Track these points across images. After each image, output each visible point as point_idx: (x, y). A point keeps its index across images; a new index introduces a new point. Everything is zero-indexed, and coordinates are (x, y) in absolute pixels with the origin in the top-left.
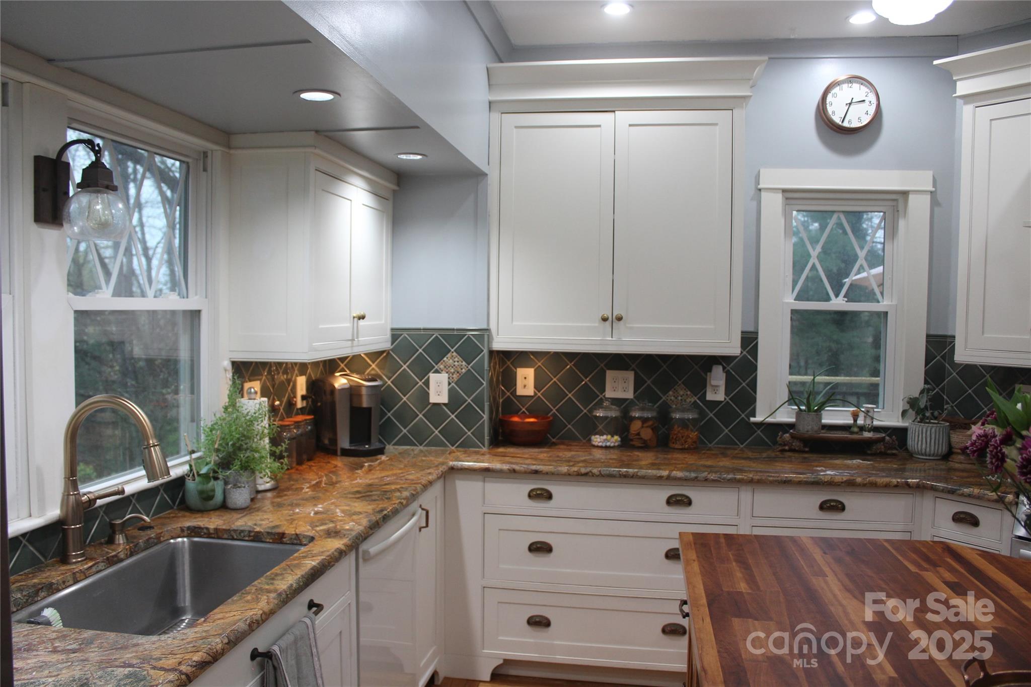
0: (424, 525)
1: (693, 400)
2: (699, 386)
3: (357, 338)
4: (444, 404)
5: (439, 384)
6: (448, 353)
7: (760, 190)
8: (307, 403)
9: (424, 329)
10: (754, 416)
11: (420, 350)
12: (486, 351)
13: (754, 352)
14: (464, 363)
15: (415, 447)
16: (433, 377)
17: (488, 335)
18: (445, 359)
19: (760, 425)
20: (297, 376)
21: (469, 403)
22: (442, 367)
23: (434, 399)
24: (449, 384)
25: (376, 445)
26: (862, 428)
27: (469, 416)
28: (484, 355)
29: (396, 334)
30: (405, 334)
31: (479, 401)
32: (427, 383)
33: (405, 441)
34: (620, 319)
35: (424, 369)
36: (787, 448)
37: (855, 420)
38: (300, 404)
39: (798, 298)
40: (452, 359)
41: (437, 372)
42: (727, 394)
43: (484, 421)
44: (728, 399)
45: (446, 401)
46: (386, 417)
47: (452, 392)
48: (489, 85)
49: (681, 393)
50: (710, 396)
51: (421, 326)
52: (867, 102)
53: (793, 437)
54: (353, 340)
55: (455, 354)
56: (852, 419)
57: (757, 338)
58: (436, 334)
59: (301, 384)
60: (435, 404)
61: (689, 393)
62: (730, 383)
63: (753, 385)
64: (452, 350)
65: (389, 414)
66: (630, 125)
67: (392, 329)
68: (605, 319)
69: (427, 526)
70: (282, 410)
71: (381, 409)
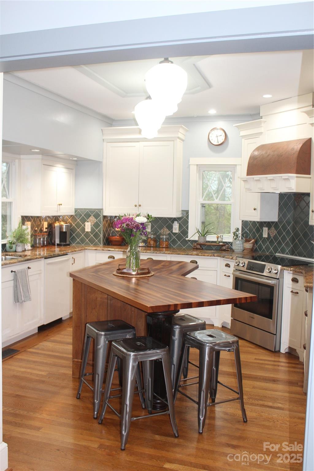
0: (73, 263)
1: (169, 232)
2: (170, 227)
3: (60, 210)
4: (90, 232)
5: (88, 226)
6: (90, 216)
7: (190, 165)
8: (48, 230)
9: (84, 209)
10: (188, 238)
11: (83, 215)
12: (101, 216)
13: (188, 217)
14: (95, 219)
15: (81, 245)
16: (86, 223)
17: (102, 211)
18: (90, 218)
19: (189, 241)
20: (44, 222)
21: (97, 232)
22: (89, 220)
23: (86, 230)
24: (91, 225)
25: (68, 243)
26: (219, 242)
27: (96, 235)
28: (101, 217)
29: (76, 210)
30: (79, 210)
31: (99, 231)
32: (85, 225)
33: (78, 243)
34: (140, 206)
35: (84, 221)
36: (195, 248)
37: (218, 239)
38: (45, 230)
39: (204, 200)
40: (92, 218)
41: (88, 222)
42: (179, 230)
43: (101, 237)
44: (179, 232)
45: (90, 231)
46: (73, 236)
47: (92, 228)
48: (103, 134)
49: (165, 230)
50: (174, 231)
51: (83, 208)
52: (222, 136)
53: (197, 244)
54: (57, 211)
55: (93, 216)
56: (217, 239)
57: (188, 212)
58: (87, 210)
59: (45, 225)
60: (87, 232)
61: (168, 230)
62: (180, 227)
63: (187, 228)
64: (92, 215)
65: (74, 235)
66: (144, 146)
67: (75, 209)
68: (136, 206)
69: (74, 263)
70: (38, 231)
71: (70, 232)
